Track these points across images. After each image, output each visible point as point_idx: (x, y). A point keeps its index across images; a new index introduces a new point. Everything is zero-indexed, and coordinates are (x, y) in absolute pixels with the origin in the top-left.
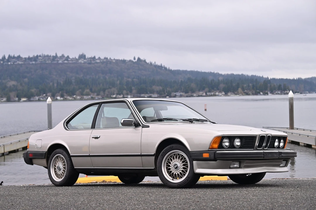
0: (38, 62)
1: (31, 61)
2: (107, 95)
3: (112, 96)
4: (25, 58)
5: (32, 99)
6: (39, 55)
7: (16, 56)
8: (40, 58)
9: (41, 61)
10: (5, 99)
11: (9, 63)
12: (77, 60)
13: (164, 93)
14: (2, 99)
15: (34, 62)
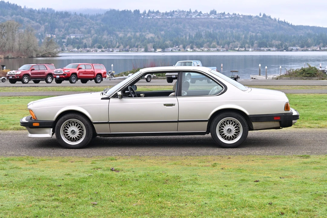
0: (174, 17)
1: (168, 16)
2: (231, 48)
3: (235, 49)
4: (163, 13)
5: (166, 50)
6: (175, 10)
7: (155, 11)
8: (175, 13)
9: (177, 16)
10: (143, 50)
11: (149, 18)
12: (208, 15)
13: (282, 47)
14: (140, 49)
15: (170, 17)
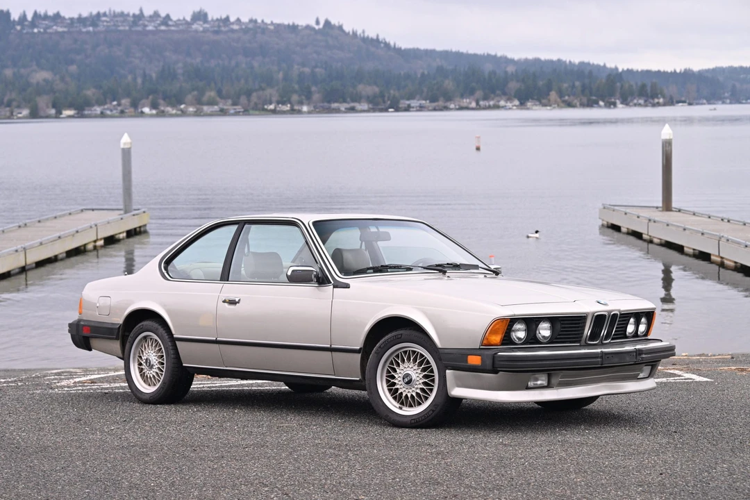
0: (101, 28)
1: (85, 26)
2: (256, 104)
3: (266, 107)
4: (72, 19)
5: (86, 112)
6: (102, 11)
7: (50, 13)
8: (104, 19)
9: (107, 26)
10: (25, 112)
11: (36, 30)
12: (187, 23)
13: (384, 102)
14: (19, 111)
15: (91, 29)
